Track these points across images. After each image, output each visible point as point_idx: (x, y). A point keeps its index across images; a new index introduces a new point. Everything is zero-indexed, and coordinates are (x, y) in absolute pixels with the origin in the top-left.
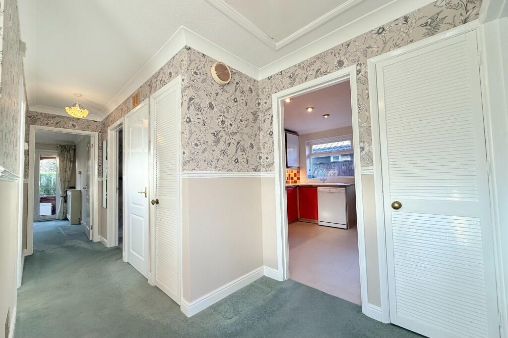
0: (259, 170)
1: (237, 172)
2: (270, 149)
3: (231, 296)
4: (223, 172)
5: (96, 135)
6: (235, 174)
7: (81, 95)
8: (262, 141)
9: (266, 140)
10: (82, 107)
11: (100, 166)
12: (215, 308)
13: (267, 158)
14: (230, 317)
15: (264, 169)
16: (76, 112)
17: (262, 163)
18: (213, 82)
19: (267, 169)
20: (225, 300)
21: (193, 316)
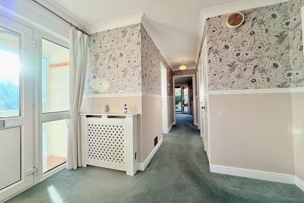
0: (288, 86)
1: (256, 90)
2: (300, 64)
3: (246, 178)
4: (238, 90)
5: (194, 75)
6: (251, 91)
7: (184, 60)
8: (292, 58)
9: (296, 56)
10: (184, 65)
11: (196, 90)
12: (228, 177)
13: (297, 74)
14: (234, 186)
15: (295, 85)
16: (183, 68)
17: (293, 80)
18: (228, 30)
19: (298, 84)
20: (239, 178)
21: (213, 173)
